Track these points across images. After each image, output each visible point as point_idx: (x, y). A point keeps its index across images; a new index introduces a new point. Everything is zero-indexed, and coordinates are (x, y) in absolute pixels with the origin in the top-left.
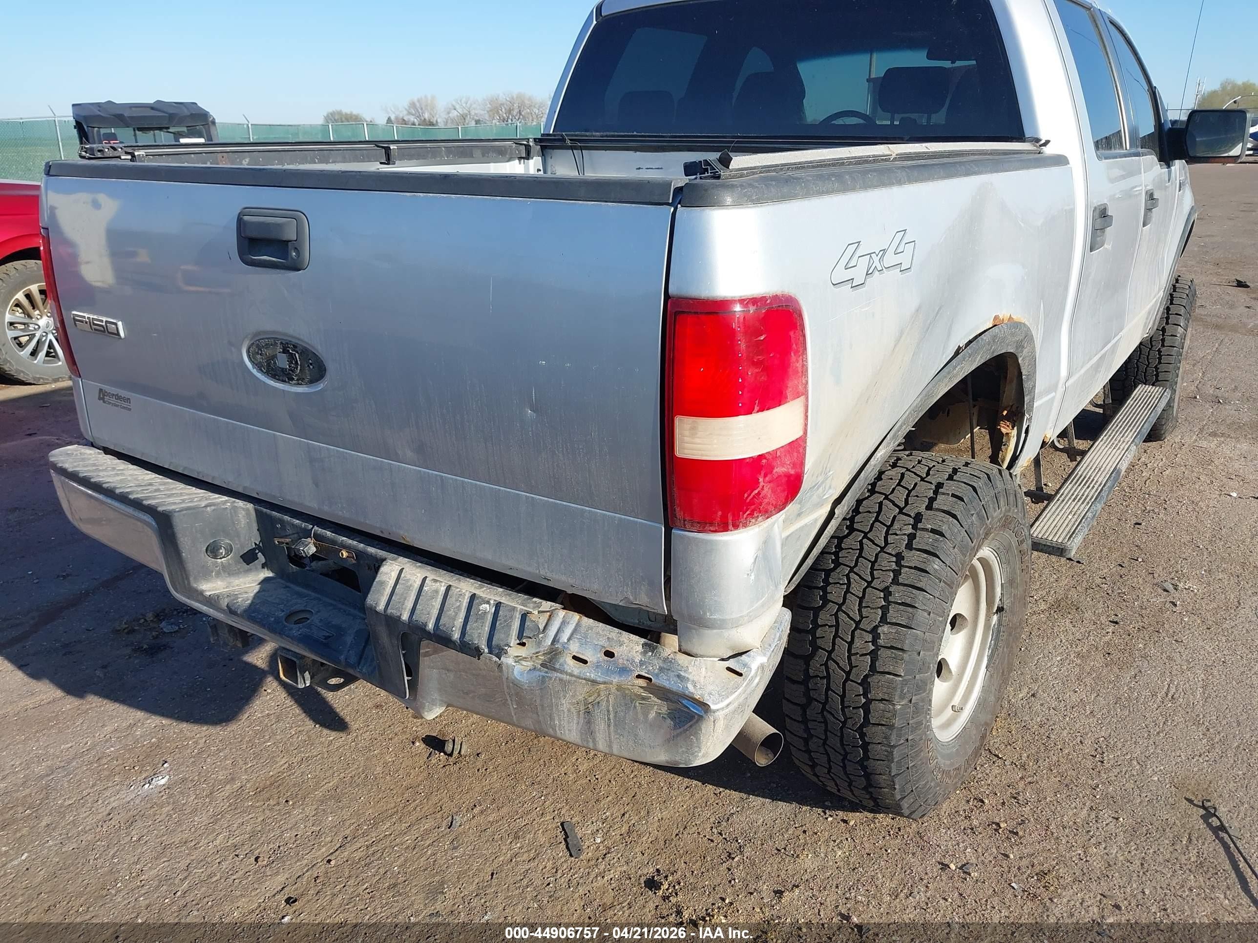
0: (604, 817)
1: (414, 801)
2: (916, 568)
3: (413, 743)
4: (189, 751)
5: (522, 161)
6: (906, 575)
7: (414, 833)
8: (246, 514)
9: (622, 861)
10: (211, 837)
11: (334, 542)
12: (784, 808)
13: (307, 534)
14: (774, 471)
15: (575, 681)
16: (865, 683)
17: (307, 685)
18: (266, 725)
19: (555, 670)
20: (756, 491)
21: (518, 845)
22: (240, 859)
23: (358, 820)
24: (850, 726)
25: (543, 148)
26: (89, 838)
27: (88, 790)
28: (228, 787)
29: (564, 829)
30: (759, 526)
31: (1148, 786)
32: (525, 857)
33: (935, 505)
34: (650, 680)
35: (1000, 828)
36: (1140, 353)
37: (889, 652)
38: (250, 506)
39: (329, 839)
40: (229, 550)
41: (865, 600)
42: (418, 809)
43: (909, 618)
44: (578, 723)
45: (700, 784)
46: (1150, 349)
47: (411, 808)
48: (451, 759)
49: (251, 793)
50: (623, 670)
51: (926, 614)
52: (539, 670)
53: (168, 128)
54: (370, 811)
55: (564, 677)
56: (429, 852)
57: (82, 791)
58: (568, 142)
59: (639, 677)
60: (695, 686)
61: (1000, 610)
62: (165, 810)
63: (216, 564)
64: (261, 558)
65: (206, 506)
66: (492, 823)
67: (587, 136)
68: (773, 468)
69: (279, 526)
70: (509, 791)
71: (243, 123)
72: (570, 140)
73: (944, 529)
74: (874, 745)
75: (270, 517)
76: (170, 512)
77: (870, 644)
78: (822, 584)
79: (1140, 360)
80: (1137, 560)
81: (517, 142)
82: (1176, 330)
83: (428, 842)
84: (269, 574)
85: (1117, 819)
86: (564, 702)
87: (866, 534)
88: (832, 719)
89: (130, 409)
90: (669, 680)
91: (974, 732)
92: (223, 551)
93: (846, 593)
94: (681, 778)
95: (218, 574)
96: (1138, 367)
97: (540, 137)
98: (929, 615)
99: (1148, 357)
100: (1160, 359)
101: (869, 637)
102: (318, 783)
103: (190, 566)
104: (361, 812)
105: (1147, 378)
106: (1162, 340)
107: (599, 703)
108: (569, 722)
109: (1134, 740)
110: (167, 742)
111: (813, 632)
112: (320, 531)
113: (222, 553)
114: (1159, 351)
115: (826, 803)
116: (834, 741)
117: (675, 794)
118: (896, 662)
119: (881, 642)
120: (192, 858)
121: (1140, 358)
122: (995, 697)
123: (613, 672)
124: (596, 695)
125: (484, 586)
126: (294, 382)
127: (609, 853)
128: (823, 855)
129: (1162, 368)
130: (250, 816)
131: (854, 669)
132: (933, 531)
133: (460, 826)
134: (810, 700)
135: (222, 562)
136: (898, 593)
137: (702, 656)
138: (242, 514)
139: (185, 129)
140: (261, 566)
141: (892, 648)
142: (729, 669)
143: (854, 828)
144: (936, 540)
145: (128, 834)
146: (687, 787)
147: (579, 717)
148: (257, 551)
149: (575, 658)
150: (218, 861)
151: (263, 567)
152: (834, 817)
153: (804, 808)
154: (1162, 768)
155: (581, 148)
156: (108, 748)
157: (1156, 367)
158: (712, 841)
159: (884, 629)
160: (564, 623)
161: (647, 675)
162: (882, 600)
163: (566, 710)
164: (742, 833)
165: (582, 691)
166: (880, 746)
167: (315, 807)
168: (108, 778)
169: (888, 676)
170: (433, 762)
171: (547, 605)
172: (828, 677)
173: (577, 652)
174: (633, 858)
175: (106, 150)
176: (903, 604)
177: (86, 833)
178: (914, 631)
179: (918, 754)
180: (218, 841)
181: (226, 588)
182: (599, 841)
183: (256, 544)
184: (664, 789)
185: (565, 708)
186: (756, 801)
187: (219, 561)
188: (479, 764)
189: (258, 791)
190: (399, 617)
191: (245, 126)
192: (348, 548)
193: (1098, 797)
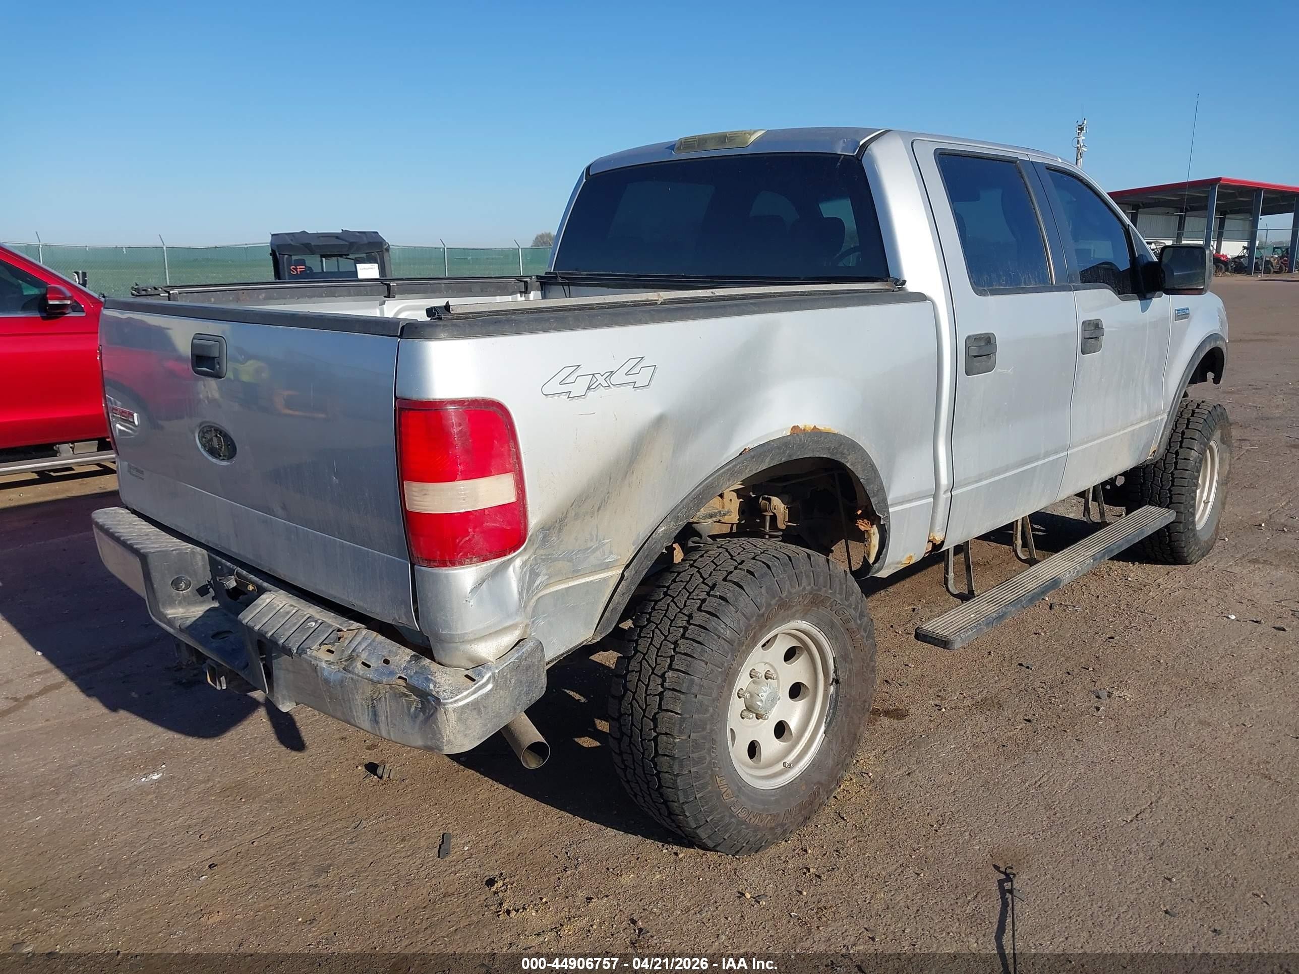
0: (479, 833)
1: (338, 807)
2: (700, 626)
3: (357, 767)
4: (185, 758)
5: (523, 295)
6: (692, 631)
7: (327, 830)
8: (202, 558)
9: (477, 864)
10: (174, 818)
11: (246, 578)
12: (632, 839)
13: (231, 572)
14: (484, 525)
15: (361, 681)
16: (654, 720)
17: (224, 688)
18: (251, 745)
19: (350, 672)
20: (467, 539)
21: (402, 846)
22: (189, 835)
23: (289, 817)
24: (647, 757)
25: (542, 284)
26: (88, 811)
27: (100, 779)
28: (203, 785)
29: (443, 838)
30: (477, 566)
31: (966, 852)
32: (403, 854)
33: (729, 578)
34: (405, 679)
35: (809, 872)
36: (1154, 476)
37: (671, 692)
38: (205, 552)
39: (260, 828)
40: (188, 585)
41: (660, 651)
42: (338, 813)
43: (687, 665)
44: (368, 715)
45: (571, 816)
46: (1164, 472)
47: (332, 812)
48: (381, 782)
49: (218, 791)
50: (392, 673)
51: (703, 664)
52: (341, 672)
53: (348, 255)
54: (301, 812)
55: (355, 677)
56: (331, 844)
57: (96, 779)
58: (559, 279)
59: (400, 678)
60: (435, 686)
61: (837, 681)
62: (150, 797)
63: (178, 595)
64: (212, 592)
65: (173, 550)
66: (389, 829)
67: (576, 275)
68: (483, 523)
69: (220, 567)
70: (415, 807)
71: (440, 247)
72: (562, 278)
73: (729, 596)
74: (663, 774)
75: (215, 559)
76: (147, 553)
77: (659, 686)
78: (636, 638)
79: (1154, 482)
80: (1088, 669)
81: (519, 279)
82: (1189, 454)
83: (333, 837)
84: (216, 605)
85: (918, 875)
86: (357, 697)
87: (674, 598)
88: (636, 751)
89: (143, 479)
90: (418, 680)
91: (804, 788)
92: (183, 585)
93: (650, 645)
94: (558, 810)
95: (180, 603)
96: (1152, 489)
97: (544, 275)
98: (707, 665)
99: (1161, 479)
100: (1173, 481)
101: (659, 681)
102: (271, 788)
103: (159, 594)
104: (294, 811)
105: (1162, 500)
106: (1174, 463)
107: (380, 699)
108: (363, 714)
109: (979, 816)
110: (172, 750)
111: (625, 676)
112: (240, 570)
113: (182, 586)
114: (1172, 474)
115: (669, 839)
116: (639, 770)
117: (547, 822)
118: (675, 702)
119: (666, 684)
120: (155, 831)
121: (1154, 480)
122: (834, 761)
123: (385, 674)
124: (378, 693)
125: (323, 611)
126: (221, 458)
127: (470, 858)
128: (643, 877)
129: (1175, 490)
130: (210, 807)
131: (648, 707)
132: (721, 598)
133: (364, 828)
134: (623, 734)
135: (183, 594)
136: (683, 645)
137: (450, 666)
138: (199, 557)
139: (364, 255)
140: (211, 599)
141: (674, 690)
142: (467, 676)
143: (681, 860)
144: (720, 604)
145: (116, 810)
146: (560, 817)
147: (368, 710)
148: (209, 587)
149: (363, 663)
150: (173, 834)
151: (213, 600)
152: (667, 850)
153: (648, 841)
154: (989, 840)
155: (568, 285)
156: (127, 751)
157: (1169, 489)
158: (557, 857)
159: (670, 674)
160: (365, 638)
161: (404, 677)
162: (672, 650)
163: (359, 704)
164: (585, 854)
165: (368, 689)
166: (667, 774)
167: (261, 805)
168: (118, 771)
169: (670, 713)
170: (366, 782)
171: (355, 625)
172: (632, 714)
173: (365, 659)
174: (487, 863)
175: (149, 290)
176: (685, 654)
177: (87, 807)
178: (692, 677)
179: (703, 787)
180: (178, 822)
181: (184, 613)
182: (466, 849)
183: (208, 581)
184: (539, 817)
185: (359, 701)
186: (611, 832)
187: (181, 592)
188: (401, 787)
189: (224, 790)
190: (253, 627)
191: (441, 250)
192: (253, 583)
193: (913, 857)
